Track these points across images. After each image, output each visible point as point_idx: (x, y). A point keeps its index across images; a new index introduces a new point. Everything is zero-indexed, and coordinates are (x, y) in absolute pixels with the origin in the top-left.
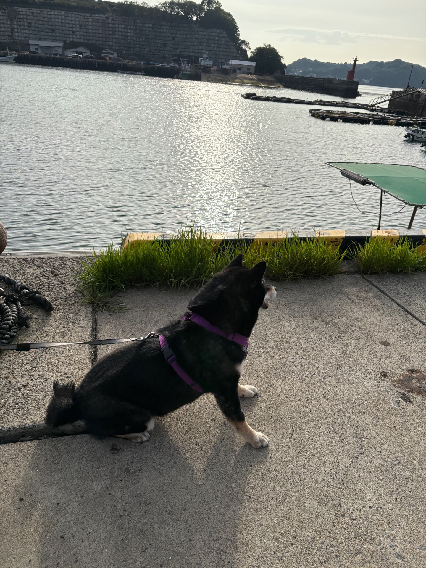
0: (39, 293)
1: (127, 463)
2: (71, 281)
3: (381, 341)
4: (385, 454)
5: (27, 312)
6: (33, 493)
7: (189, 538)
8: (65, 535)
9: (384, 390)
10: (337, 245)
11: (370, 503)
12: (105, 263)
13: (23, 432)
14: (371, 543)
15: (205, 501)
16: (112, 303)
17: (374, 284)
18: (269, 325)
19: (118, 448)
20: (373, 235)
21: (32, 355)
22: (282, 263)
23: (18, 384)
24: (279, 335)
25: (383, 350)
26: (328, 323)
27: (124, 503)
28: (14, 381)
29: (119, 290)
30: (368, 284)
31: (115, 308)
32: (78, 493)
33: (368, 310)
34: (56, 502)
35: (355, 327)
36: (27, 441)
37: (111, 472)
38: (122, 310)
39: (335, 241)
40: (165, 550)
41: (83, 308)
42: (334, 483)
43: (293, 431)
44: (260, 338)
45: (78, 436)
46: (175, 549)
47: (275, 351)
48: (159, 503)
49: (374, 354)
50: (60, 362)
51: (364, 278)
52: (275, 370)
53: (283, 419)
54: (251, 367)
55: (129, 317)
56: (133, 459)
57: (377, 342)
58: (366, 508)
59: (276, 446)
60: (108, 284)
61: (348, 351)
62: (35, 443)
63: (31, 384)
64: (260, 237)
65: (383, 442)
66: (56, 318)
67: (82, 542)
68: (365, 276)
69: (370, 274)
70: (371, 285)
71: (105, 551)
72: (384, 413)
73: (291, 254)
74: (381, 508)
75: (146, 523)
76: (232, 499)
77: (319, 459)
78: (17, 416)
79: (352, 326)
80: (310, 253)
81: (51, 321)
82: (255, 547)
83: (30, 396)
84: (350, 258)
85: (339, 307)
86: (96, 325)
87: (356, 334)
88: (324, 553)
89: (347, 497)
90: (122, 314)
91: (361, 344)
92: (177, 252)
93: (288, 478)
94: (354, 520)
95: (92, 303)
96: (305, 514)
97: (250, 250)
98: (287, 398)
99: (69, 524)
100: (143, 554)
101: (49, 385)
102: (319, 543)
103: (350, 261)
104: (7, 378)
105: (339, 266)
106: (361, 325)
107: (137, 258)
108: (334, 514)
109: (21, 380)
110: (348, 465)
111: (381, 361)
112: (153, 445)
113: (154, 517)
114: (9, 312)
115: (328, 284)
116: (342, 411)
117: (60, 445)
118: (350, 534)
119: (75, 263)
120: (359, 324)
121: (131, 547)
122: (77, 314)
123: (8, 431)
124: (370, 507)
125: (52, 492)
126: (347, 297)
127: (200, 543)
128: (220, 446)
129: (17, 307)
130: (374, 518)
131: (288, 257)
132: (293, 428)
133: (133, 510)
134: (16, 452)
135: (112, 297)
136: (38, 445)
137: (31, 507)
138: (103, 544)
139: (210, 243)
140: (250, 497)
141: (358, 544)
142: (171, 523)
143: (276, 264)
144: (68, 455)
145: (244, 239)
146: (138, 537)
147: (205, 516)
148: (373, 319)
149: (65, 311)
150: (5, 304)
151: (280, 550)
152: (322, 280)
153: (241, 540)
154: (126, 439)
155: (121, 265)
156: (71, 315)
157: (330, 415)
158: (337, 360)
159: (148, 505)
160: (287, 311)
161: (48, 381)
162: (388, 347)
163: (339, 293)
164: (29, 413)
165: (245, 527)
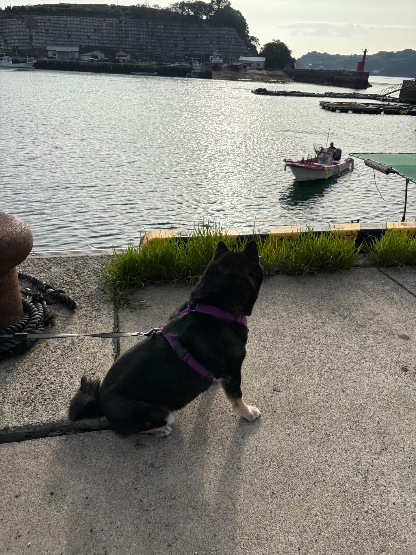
0: (63, 292)
1: (152, 458)
2: (93, 279)
3: (400, 334)
4: (407, 450)
5: (52, 310)
6: (62, 487)
7: (214, 533)
8: (94, 528)
9: (405, 384)
10: (353, 239)
11: (394, 500)
12: (125, 262)
13: (52, 427)
14: (395, 540)
15: (228, 496)
16: (133, 300)
17: (391, 276)
18: (287, 320)
19: (142, 443)
20: (389, 227)
21: (58, 353)
22: (297, 258)
23: (46, 381)
24: (297, 330)
25: (403, 343)
26: (345, 317)
27: (150, 497)
28: (42, 378)
29: (139, 288)
30: (385, 276)
31: (136, 305)
32: (105, 488)
33: (385, 304)
34: (84, 496)
35: (373, 321)
36: (56, 436)
37: (137, 467)
38: (142, 307)
39: (351, 234)
40: (191, 544)
41: (105, 306)
42: (357, 480)
43: (314, 427)
44: (278, 333)
45: (103, 431)
46: (201, 544)
47: (294, 346)
48: (184, 498)
49: (393, 348)
50: (85, 359)
51: (380, 271)
52: (294, 365)
53: (303, 414)
54: (269, 362)
55: (149, 313)
56: (157, 454)
57: (395, 336)
58: (389, 505)
59: (297, 442)
60: (128, 282)
61: (367, 345)
62: (64, 438)
63: (58, 381)
64: (275, 233)
65: (406, 438)
66: (80, 316)
67: (111, 535)
68: (381, 269)
69: (386, 267)
70: (387, 278)
71: (133, 544)
72: (405, 409)
73: (307, 249)
74: (405, 504)
75: (172, 517)
76: (255, 495)
77: (341, 456)
78: (46, 412)
79: (369, 319)
80: (325, 247)
81: (75, 319)
82: (279, 543)
83: (57, 393)
84: (366, 251)
85: (356, 301)
86: (118, 322)
87: (374, 328)
88: (348, 550)
89: (370, 494)
90: (143, 311)
91: (379, 338)
92: (194, 250)
93: (310, 475)
94: (378, 516)
95: (114, 301)
96: (328, 511)
97: (266, 246)
98: (306, 393)
99: (98, 517)
100: (169, 549)
101: (75, 382)
102: (343, 540)
103: (365, 254)
104: (36, 375)
105: (355, 259)
106: (379, 319)
107: (156, 256)
108: (357, 511)
109: (49, 377)
110: (370, 461)
111: (401, 356)
112: (176, 441)
113: (179, 511)
114: (36, 311)
115: (344, 277)
116: (363, 406)
117: (87, 440)
118: (375, 531)
119: (96, 262)
120: (377, 317)
121: (158, 541)
122: (99, 312)
123: (38, 426)
124: (394, 504)
125: (81, 486)
126: (364, 290)
127: (225, 539)
128: (242, 441)
129: (43, 306)
130: (398, 514)
131: (304, 251)
132: (313, 424)
133: (159, 504)
134: (46, 447)
135: (133, 294)
136: (66, 440)
137: (61, 500)
138: (131, 538)
139: (226, 239)
140: (273, 493)
141: (382, 542)
142: (196, 518)
143: (292, 259)
144: (95, 450)
145: (259, 235)
146: (165, 532)
147: (229, 512)
148: (391, 312)
149: (88, 309)
150: (32, 304)
151: (304, 546)
152: (338, 273)
153: (265, 536)
154: (150, 434)
155: (141, 263)
156: (94, 313)
157: (350, 410)
158: (355, 354)
159: (173, 499)
160: (304, 305)
161: (74, 377)
162: (408, 341)
163: (355, 286)
164: (57, 408)
165: (268, 523)
